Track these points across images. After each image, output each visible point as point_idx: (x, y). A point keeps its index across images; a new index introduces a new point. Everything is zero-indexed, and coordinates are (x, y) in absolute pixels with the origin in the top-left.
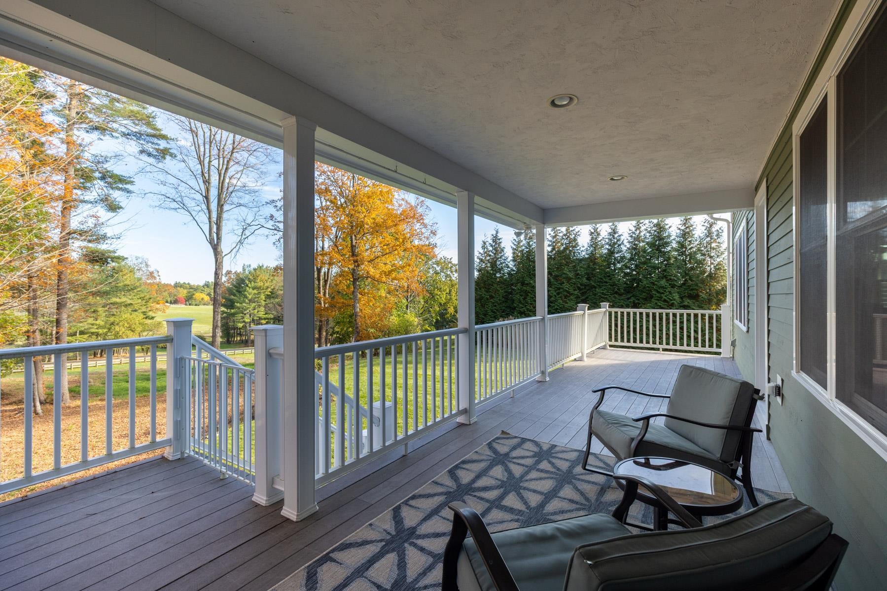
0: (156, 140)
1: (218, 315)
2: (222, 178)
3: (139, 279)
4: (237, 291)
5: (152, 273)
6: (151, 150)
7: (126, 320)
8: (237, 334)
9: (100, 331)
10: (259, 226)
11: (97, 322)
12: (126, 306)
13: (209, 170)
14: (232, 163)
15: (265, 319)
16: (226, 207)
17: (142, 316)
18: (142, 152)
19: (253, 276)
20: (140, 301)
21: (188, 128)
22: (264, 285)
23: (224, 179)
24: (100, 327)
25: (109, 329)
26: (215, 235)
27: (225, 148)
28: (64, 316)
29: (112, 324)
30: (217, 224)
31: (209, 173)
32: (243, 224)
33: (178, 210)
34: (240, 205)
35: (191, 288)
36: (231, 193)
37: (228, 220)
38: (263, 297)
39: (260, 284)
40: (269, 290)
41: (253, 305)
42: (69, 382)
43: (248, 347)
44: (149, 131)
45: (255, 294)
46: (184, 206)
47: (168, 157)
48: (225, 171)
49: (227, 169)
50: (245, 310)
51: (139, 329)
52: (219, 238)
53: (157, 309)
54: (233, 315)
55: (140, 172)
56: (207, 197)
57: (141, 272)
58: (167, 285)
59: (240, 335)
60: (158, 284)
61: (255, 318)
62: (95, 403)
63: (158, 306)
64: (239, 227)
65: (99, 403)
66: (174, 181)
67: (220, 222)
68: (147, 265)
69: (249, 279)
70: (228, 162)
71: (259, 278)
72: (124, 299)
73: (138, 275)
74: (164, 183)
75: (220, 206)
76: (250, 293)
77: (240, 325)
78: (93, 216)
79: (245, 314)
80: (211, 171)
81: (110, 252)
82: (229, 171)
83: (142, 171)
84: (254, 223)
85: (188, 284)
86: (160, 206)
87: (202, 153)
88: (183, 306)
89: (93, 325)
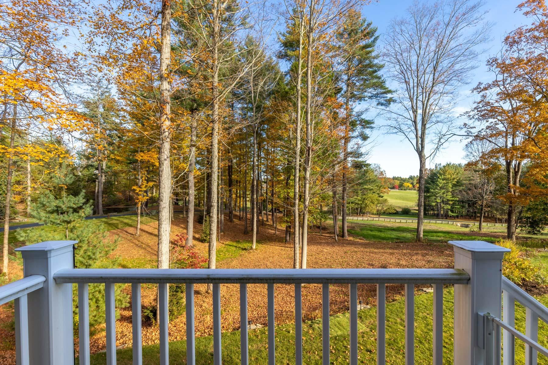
0: (385, 95)
1: (422, 198)
2: (425, 107)
3: (376, 176)
4: (431, 181)
5: (382, 172)
6: (383, 101)
7: (370, 197)
8: (431, 209)
9: (359, 202)
10: (452, 135)
11: (358, 198)
12: (370, 190)
13: (416, 103)
14: (432, 95)
15: (452, 201)
16: (427, 126)
17: (377, 196)
18: (378, 104)
19: (443, 171)
20: (376, 187)
21: (404, 81)
22: (451, 177)
23: (426, 107)
24: (359, 200)
25: (363, 202)
26: (420, 145)
27: (427, 86)
28: (345, 195)
29: (364, 199)
30: (421, 138)
31: (416, 105)
32: (439, 135)
33: (398, 133)
34: (438, 122)
35: (402, 179)
36: (432, 115)
37: (428, 134)
38: (450, 185)
39: (448, 176)
40: (455, 180)
41: (443, 191)
42: (347, 227)
43: (439, 219)
44: (383, 91)
45: (444, 183)
46: (401, 130)
47: (392, 103)
48: (427, 101)
49: (428, 99)
50: (437, 194)
51: (376, 203)
52: (423, 147)
53: (384, 192)
54: (429, 197)
55: (377, 115)
56: (415, 122)
57: (377, 172)
58: (389, 178)
59: (433, 210)
60: (385, 178)
61: (444, 200)
62: (357, 240)
63: (385, 190)
64: (437, 138)
65: (359, 240)
66: (395, 116)
67: (423, 136)
68: (379, 168)
69: (440, 173)
70: (429, 94)
71: (448, 172)
72: (369, 187)
73: (376, 173)
74: (389, 119)
75: (424, 125)
76: (441, 182)
77: (434, 204)
78: (356, 144)
79: (437, 197)
80: (418, 103)
81: (363, 162)
82: (430, 100)
83: (378, 115)
84: (448, 133)
85: (400, 177)
86: (387, 133)
87: (412, 94)
88: (398, 190)
89: (356, 199)
